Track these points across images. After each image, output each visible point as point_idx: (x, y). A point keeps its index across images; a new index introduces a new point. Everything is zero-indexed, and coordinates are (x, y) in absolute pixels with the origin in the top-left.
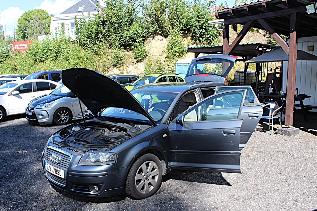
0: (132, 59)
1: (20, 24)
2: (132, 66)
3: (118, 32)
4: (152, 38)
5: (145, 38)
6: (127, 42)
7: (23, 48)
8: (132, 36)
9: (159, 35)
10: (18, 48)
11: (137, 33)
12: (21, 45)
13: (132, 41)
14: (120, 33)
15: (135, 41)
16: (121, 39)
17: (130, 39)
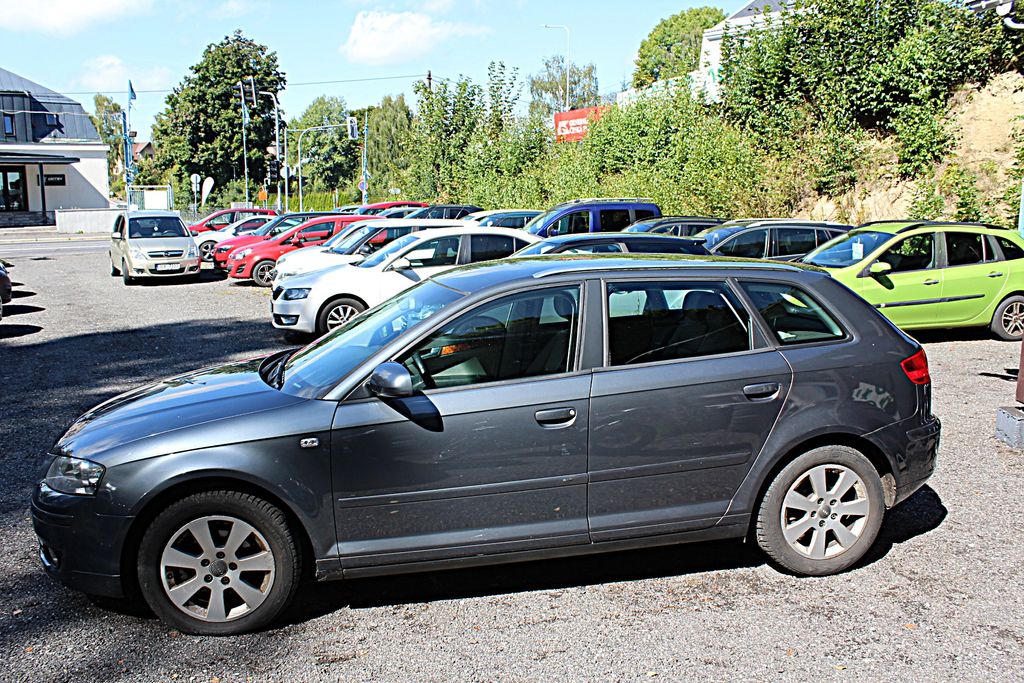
0: (888, 167)
1: (643, 57)
2: (884, 192)
3: (848, 69)
4: (978, 84)
5: (947, 86)
6: (875, 103)
7: (578, 131)
8: (892, 79)
9: (1011, 69)
10: (567, 132)
11: (914, 67)
12: (572, 123)
13: (895, 98)
14: (854, 70)
15: (904, 97)
16: (855, 91)
17: (887, 91)
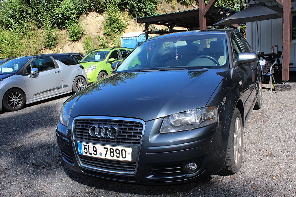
0: (67, 39)
2: (68, 46)
4: (86, 15)
6: (59, 20)
8: (64, 13)
9: (93, 11)
11: (70, 9)
13: (65, 18)
15: (68, 18)
16: (52, 16)
17: (62, 16)
